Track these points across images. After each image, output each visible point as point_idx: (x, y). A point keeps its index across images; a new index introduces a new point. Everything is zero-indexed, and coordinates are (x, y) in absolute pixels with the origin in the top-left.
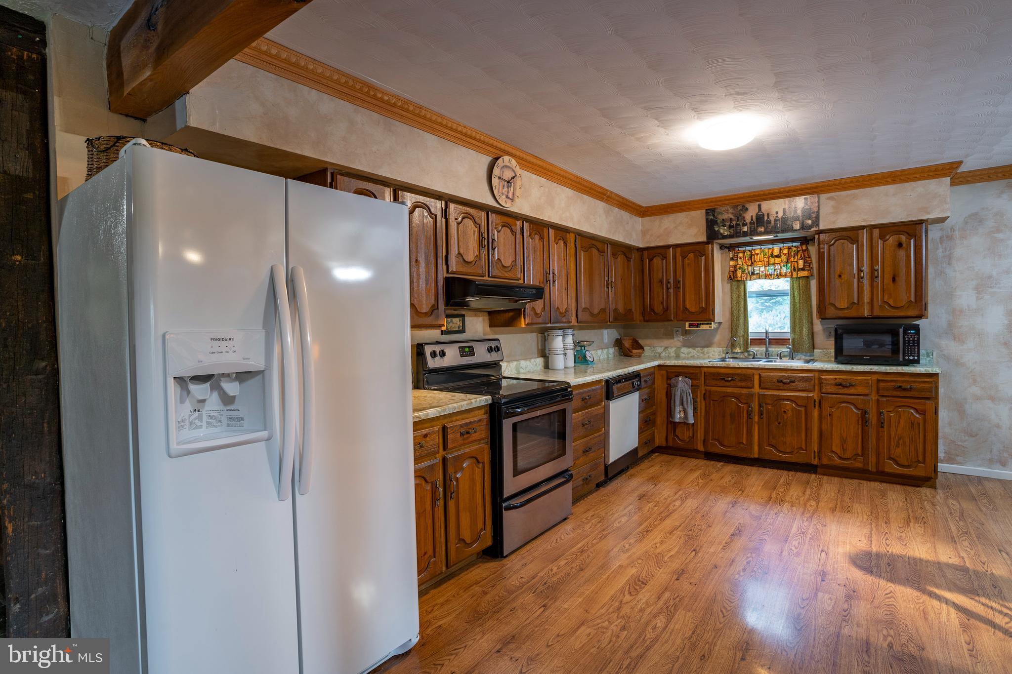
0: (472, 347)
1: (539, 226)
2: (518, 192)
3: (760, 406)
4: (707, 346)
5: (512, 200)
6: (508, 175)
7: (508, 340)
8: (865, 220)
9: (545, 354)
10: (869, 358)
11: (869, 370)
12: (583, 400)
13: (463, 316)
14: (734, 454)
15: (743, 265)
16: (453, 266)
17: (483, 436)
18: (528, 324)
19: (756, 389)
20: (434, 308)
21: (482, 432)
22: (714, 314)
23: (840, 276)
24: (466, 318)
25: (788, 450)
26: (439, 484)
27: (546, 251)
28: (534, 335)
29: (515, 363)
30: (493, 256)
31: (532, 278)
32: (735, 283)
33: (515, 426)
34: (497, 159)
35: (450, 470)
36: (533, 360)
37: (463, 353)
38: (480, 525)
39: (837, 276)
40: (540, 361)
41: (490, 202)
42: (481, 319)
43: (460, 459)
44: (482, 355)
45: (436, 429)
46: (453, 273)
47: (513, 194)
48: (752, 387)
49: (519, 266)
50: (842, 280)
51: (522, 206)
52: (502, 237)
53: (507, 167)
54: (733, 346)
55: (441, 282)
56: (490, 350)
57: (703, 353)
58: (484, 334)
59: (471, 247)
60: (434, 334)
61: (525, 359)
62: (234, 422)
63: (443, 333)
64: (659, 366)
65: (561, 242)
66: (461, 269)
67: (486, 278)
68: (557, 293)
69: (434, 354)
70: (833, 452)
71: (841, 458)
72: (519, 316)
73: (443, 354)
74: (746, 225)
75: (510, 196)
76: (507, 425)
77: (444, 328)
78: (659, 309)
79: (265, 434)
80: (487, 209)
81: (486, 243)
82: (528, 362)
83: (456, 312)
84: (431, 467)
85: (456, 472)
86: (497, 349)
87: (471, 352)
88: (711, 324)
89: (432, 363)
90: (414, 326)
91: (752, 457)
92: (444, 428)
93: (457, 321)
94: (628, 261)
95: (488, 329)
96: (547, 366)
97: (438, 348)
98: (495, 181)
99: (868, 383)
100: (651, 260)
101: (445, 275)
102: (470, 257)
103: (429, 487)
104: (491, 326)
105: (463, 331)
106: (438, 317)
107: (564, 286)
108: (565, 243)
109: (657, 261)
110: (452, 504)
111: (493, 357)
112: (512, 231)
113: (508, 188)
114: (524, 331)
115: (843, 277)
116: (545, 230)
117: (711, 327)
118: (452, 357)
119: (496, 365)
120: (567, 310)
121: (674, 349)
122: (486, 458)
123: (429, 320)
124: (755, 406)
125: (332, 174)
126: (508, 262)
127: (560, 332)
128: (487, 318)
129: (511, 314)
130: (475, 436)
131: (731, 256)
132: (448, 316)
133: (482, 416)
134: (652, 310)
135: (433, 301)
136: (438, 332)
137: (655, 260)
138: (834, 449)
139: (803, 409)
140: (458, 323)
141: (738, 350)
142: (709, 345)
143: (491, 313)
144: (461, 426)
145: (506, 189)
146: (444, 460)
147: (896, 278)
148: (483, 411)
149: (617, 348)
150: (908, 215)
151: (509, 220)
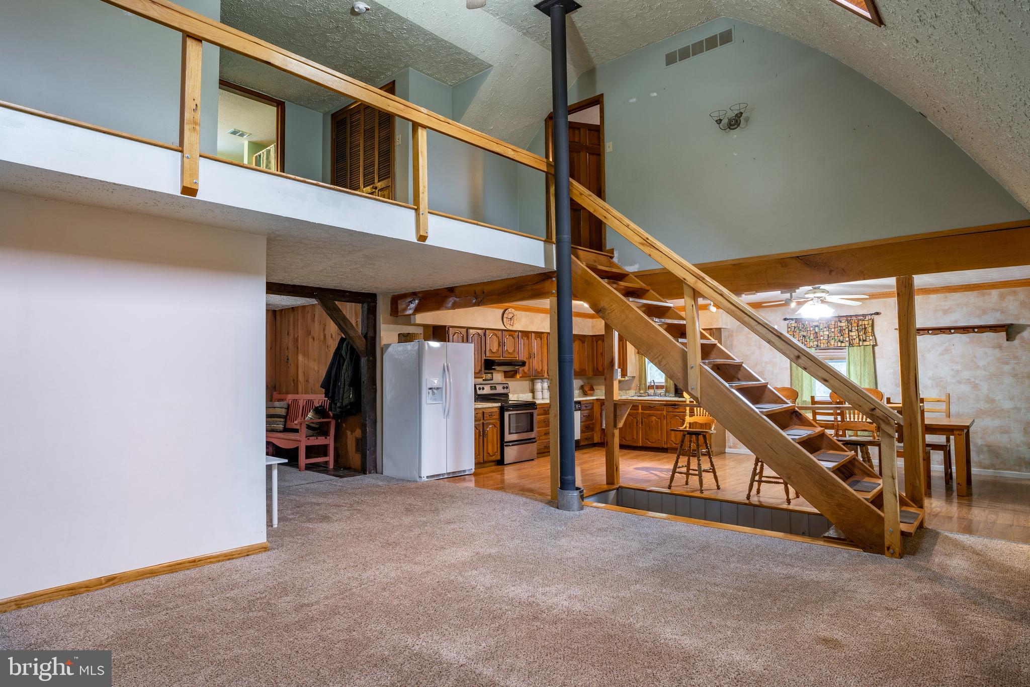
0: (496, 386)
1: (526, 334)
2: (515, 322)
3: (642, 419)
4: (629, 390)
5: (512, 325)
6: (510, 316)
7: (512, 384)
9: (533, 391)
12: (544, 410)
13: (492, 373)
14: (631, 444)
16: (488, 354)
17: (497, 418)
18: (520, 377)
19: (640, 411)
20: (480, 371)
21: (497, 416)
22: (627, 372)
24: (494, 374)
25: (654, 441)
26: (481, 430)
27: (530, 344)
28: (528, 382)
29: (517, 395)
30: (504, 349)
31: (522, 356)
32: (641, 355)
33: (509, 415)
34: (506, 310)
35: (485, 427)
36: (526, 394)
37: (492, 388)
38: (495, 450)
40: (530, 395)
41: (504, 328)
42: (500, 374)
43: (488, 424)
44: (500, 390)
45: (480, 412)
46: (487, 357)
47: (513, 323)
48: (638, 410)
49: (516, 352)
51: (518, 326)
52: (508, 341)
53: (510, 313)
54: (640, 389)
55: (483, 361)
56: (504, 388)
57: (626, 393)
58: (502, 381)
59: (495, 346)
60: (480, 381)
61: (522, 393)
62: (435, 400)
63: (484, 380)
64: (597, 399)
65: (539, 339)
66: (491, 355)
67: (501, 358)
68: (536, 364)
69: (480, 389)
70: (672, 441)
71: (675, 444)
72: (516, 373)
73: (483, 389)
75: (512, 324)
76: (506, 414)
77: (484, 378)
78: (600, 369)
79: (441, 402)
80: (502, 330)
81: (501, 344)
82: (524, 395)
83: (489, 372)
84: (479, 424)
85: (487, 428)
86: (507, 388)
87: (495, 388)
89: (479, 392)
90: (475, 378)
91: (639, 445)
92: (483, 412)
93: (489, 375)
94: (583, 343)
95: (504, 379)
96: (534, 398)
97: (481, 386)
98: (505, 319)
100: (597, 342)
101: (485, 358)
102: (494, 350)
103: (478, 431)
104: (505, 378)
105: (492, 380)
106: (481, 374)
107: (540, 359)
108: (541, 339)
109: (600, 342)
110: (485, 439)
111: (505, 391)
112: (513, 337)
113: (511, 321)
114: (518, 380)
116: (530, 335)
118: (487, 390)
119: (506, 395)
120: (542, 370)
122: (498, 425)
123: (478, 375)
124: (639, 419)
125: (448, 328)
126: (511, 351)
127: (539, 381)
128: (503, 374)
129: (513, 372)
130: (494, 417)
132: (485, 373)
133: (497, 410)
134: (598, 370)
135: (480, 368)
136: (482, 380)
137: (599, 342)
138: (672, 439)
139: (659, 420)
141: (642, 392)
142: (629, 389)
143: (505, 372)
144: (489, 412)
146: (483, 423)
148: (497, 409)
149: (581, 390)
151: (512, 333)
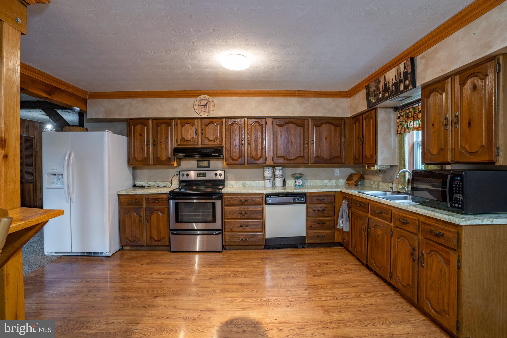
0: (206, 173)
2: (212, 108)
6: (204, 103)
8: (443, 71)
10: (429, 201)
11: (415, 212)
12: (240, 201)
15: (403, 121)
16: (179, 143)
19: (370, 215)
20: (169, 158)
22: (376, 159)
23: (433, 125)
24: (210, 161)
26: (143, 215)
27: (243, 130)
29: (242, 182)
30: (202, 136)
33: (177, 204)
35: (148, 213)
36: (256, 181)
37: (200, 175)
39: (431, 125)
40: (262, 182)
41: (196, 115)
42: (221, 162)
43: (152, 210)
44: (211, 176)
47: (209, 110)
48: (368, 213)
49: (219, 140)
50: (434, 128)
51: (217, 113)
52: (209, 128)
53: (203, 100)
55: (173, 149)
56: (216, 175)
59: (189, 134)
61: (250, 181)
64: (340, 192)
65: (257, 124)
66: (184, 144)
67: (199, 146)
68: (252, 151)
69: (183, 175)
70: (397, 276)
71: (401, 284)
73: (188, 175)
74: (380, 93)
75: (207, 111)
76: (172, 202)
78: (357, 155)
80: (198, 118)
81: (197, 132)
82: (252, 182)
84: (139, 209)
86: (221, 174)
87: (205, 175)
88: (374, 166)
89: (182, 178)
94: (336, 127)
98: (196, 107)
99: (416, 223)
100: (355, 124)
101: (175, 146)
102: (189, 138)
103: (138, 215)
105: (208, 167)
110: (148, 224)
112: (216, 124)
113: (205, 108)
115: (435, 125)
117: (374, 168)
118: (194, 176)
120: (261, 157)
121: (377, 182)
122: (166, 213)
126: (212, 138)
127: (270, 168)
130: (160, 204)
131: (399, 115)
133: (165, 197)
134: (355, 156)
139: (385, 236)
140: (206, 163)
144: (154, 198)
145: (204, 109)
146: (145, 208)
147: (471, 123)
150: (473, 55)
151: (215, 120)
